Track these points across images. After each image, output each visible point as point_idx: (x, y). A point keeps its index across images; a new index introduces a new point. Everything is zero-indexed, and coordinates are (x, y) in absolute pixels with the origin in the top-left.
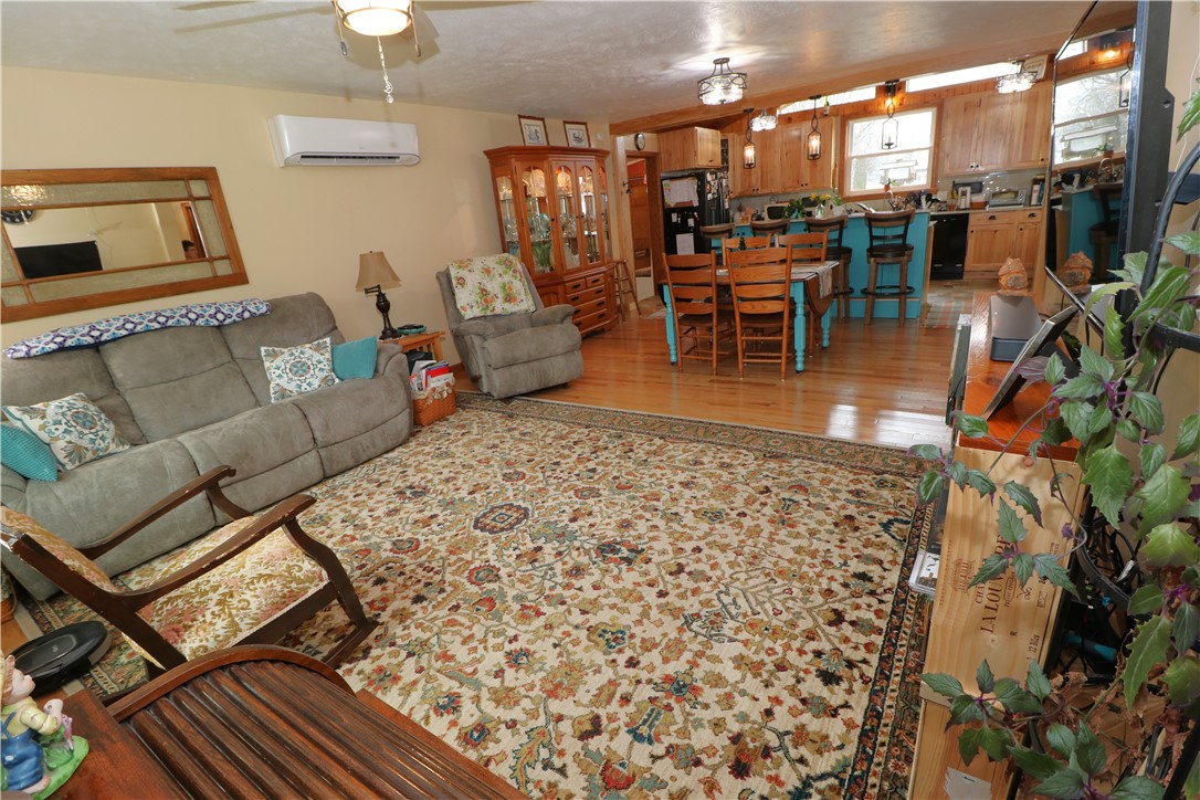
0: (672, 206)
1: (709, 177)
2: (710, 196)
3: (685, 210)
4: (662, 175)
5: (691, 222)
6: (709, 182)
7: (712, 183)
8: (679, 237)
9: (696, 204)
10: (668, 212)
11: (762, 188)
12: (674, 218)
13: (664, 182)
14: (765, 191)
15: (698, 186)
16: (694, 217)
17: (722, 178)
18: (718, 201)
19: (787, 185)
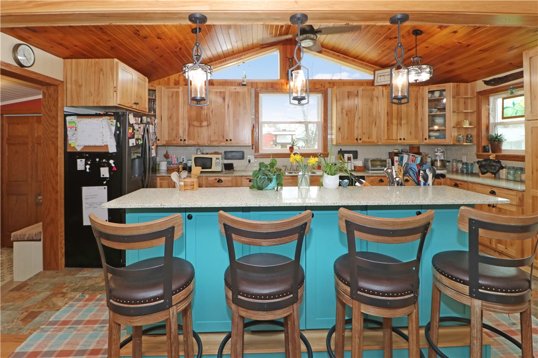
0: (79, 149)
1: (132, 119)
2: (132, 142)
3: (96, 157)
4: (66, 109)
5: (105, 172)
6: (132, 126)
7: (136, 127)
8: (86, 191)
9: (113, 149)
10: (72, 157)
11: (189, 139)
12: (81, 164)
13: (68, 118)
14: (192, 142)
15: (117, 129)
16: (109, 165)
17: (148, 123)
18: (143, 148)
19: (212, 139)
